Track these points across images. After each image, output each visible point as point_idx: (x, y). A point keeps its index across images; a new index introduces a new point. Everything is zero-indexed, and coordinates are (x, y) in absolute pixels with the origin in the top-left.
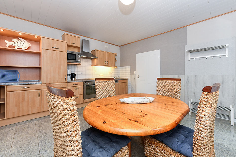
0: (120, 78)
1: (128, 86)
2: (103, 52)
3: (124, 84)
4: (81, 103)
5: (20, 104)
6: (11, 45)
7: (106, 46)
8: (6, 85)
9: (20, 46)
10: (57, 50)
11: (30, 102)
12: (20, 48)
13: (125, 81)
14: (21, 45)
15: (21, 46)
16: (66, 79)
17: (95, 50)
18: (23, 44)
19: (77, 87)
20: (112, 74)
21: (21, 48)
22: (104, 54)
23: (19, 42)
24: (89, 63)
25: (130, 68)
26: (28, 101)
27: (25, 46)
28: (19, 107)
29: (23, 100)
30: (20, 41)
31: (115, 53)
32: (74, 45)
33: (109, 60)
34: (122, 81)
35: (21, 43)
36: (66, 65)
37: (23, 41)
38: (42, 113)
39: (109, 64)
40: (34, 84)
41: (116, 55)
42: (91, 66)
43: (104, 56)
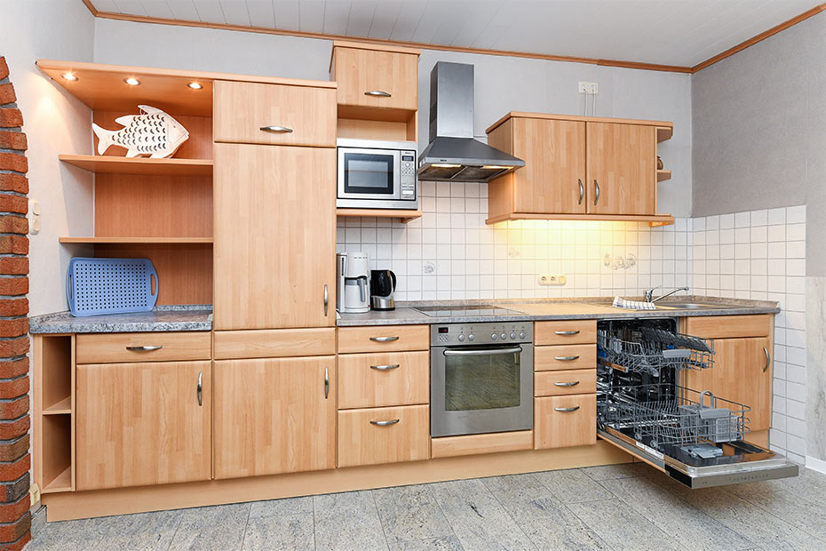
0: (692, 299)
1: (778, 370)
2: (563, 126)
3: (737, 348)
4: (413, 456)
5: (125, 428)
6: (112, 142)
7: (588, 82)
8: (77, 334)
9: (144, 144)
10: (288, 138)
11: (163, 424)
12: (146, 152)
13: (751, 325)
14: (150, 139)
15: (150, 143)
16: (329, 304)
17: (509, 118)
18: (157, 135)
19: (393, 358)
20: (634, 269)
21: (150, 152)
22: (569, 135)
23: (142, 126)
24: (472, 206)
25: (803, 218)
26: (156, 420)
27: (162, 142)
28: (122, 444)
29: (137, 412)
30: (147, 121)
31: (660, 116)
32: (383, 103)
33: (611, 176)
34: (722, 323)
35: (149, 129)
36: (332, 222)
37: (156, 119)
38: (214, 486)
39: (606, 204)
40: (180, 329)
41: (664, 135)
42: (487, 222)
43: (569, 150)
